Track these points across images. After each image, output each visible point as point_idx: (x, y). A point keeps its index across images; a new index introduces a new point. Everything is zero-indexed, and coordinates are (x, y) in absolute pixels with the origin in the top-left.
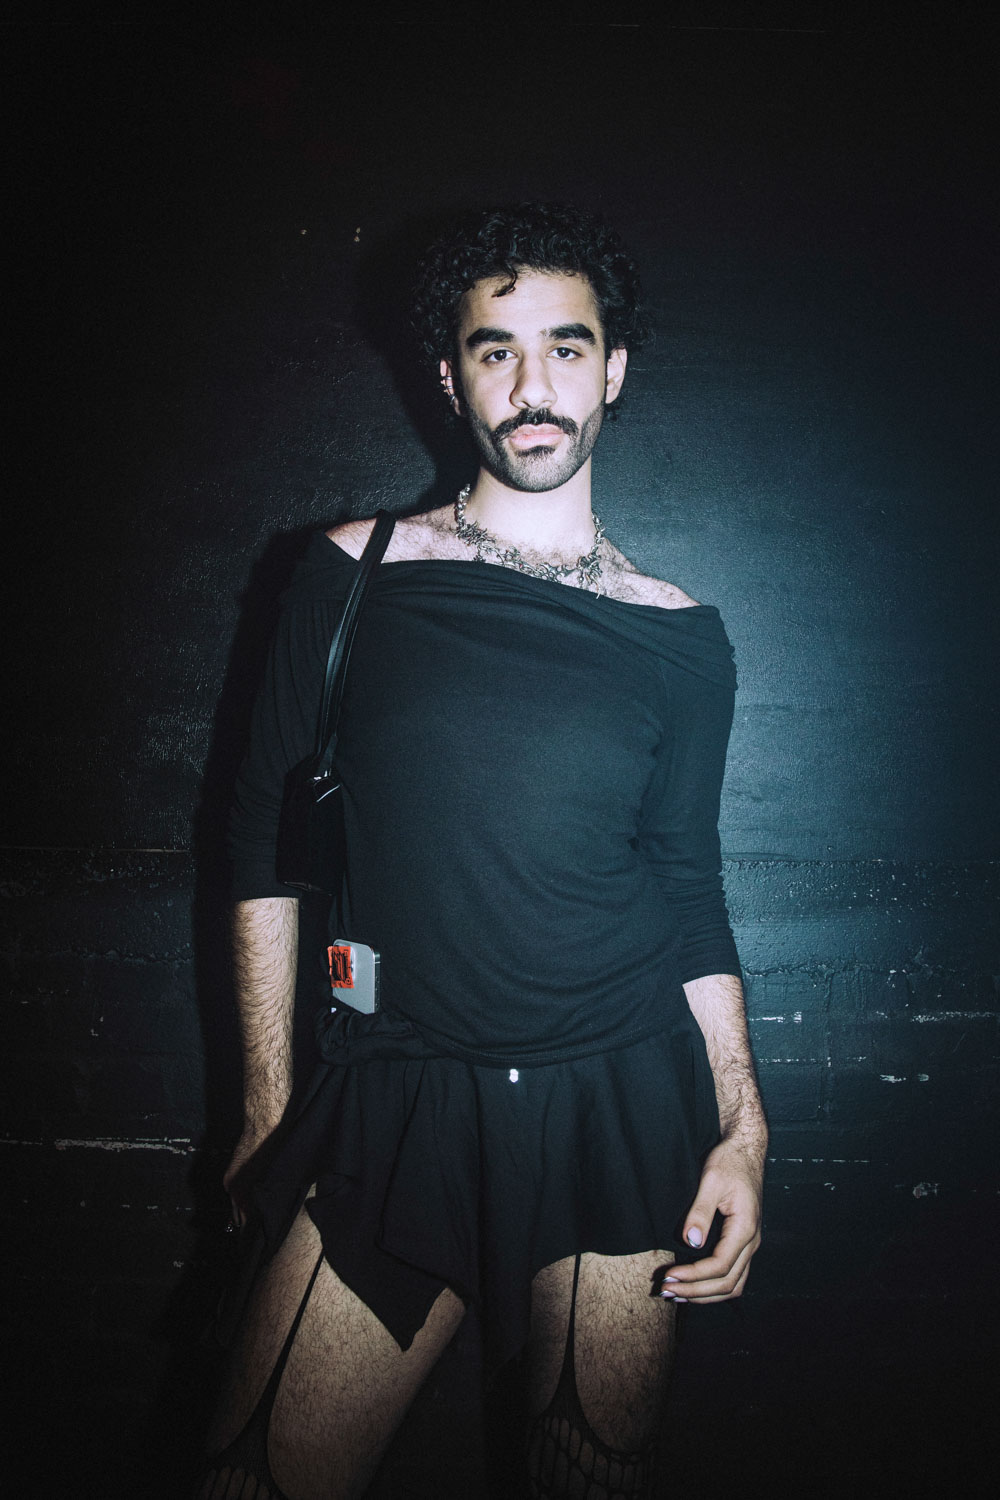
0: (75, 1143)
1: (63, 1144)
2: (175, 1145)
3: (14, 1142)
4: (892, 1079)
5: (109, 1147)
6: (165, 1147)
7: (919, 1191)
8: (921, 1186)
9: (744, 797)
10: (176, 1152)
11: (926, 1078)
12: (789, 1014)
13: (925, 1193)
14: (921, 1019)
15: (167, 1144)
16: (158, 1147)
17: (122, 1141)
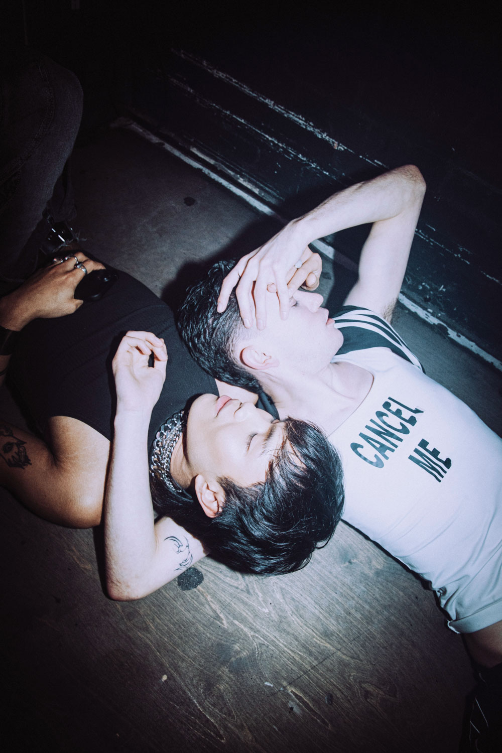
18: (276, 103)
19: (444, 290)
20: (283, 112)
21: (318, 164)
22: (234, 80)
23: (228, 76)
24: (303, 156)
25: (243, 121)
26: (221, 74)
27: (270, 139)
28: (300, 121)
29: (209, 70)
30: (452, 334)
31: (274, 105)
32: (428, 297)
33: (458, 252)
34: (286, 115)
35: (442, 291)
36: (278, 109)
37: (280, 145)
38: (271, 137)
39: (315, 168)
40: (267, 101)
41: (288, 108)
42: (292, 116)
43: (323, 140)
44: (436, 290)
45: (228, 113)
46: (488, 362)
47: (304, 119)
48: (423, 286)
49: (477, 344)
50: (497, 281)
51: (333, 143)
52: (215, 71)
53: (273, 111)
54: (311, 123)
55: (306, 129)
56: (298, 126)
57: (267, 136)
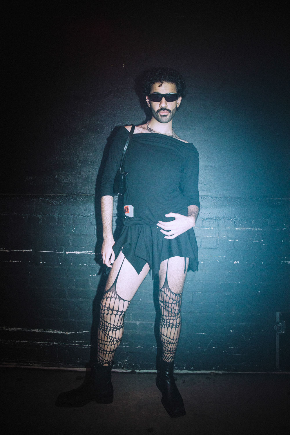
0: (70, 252)
1: (67, 253)
2: (89, 253)
3: (58, 252)
4: (231, 241)
5: (76, 253)
6: (87, 253)
7: (235, 262)
8: (236, 261)
9: (202, 184)
10: (90, 254)
11: (237, 240)
12: (210, 227)
13: (236, 263)
14: (237, 229)
15: (88, 252)
16: (86, 253)
17: (79, 252)
18: (39, 329)
19: (126, 360)
20: (43, 331)
21: (63, 343)
22: (19, 329)
23: (16, 328)
24: (56, 342)
25: (26, 341)
26: (12, 329)
27: (40, 343)
28: (51, 331)
29: (6, 329)
30: (138, 371)
31: (38, 330)
32: (123, 367)
33: (123, 345)
34: (44, 332)
35: (126, 361)
36: (40, 331)
37: (45, 343)
38: (40, 342)
39: (62, 345)
40: (35, 330)
41: (44, 329)
42: (47, 331)
43: (61, 334)
44: (124, 362)
45: (19, 341)
46: (153, 373)
47: (52, 330)
48: (119, 364)
49: (147, 370)
50: (140, 347)
51: (66, 333)
52: (10, 328)
53: (39, 333)
54: (55, 330)
55: (54, 333)
56: (51, 334)
57: (39, 342)
